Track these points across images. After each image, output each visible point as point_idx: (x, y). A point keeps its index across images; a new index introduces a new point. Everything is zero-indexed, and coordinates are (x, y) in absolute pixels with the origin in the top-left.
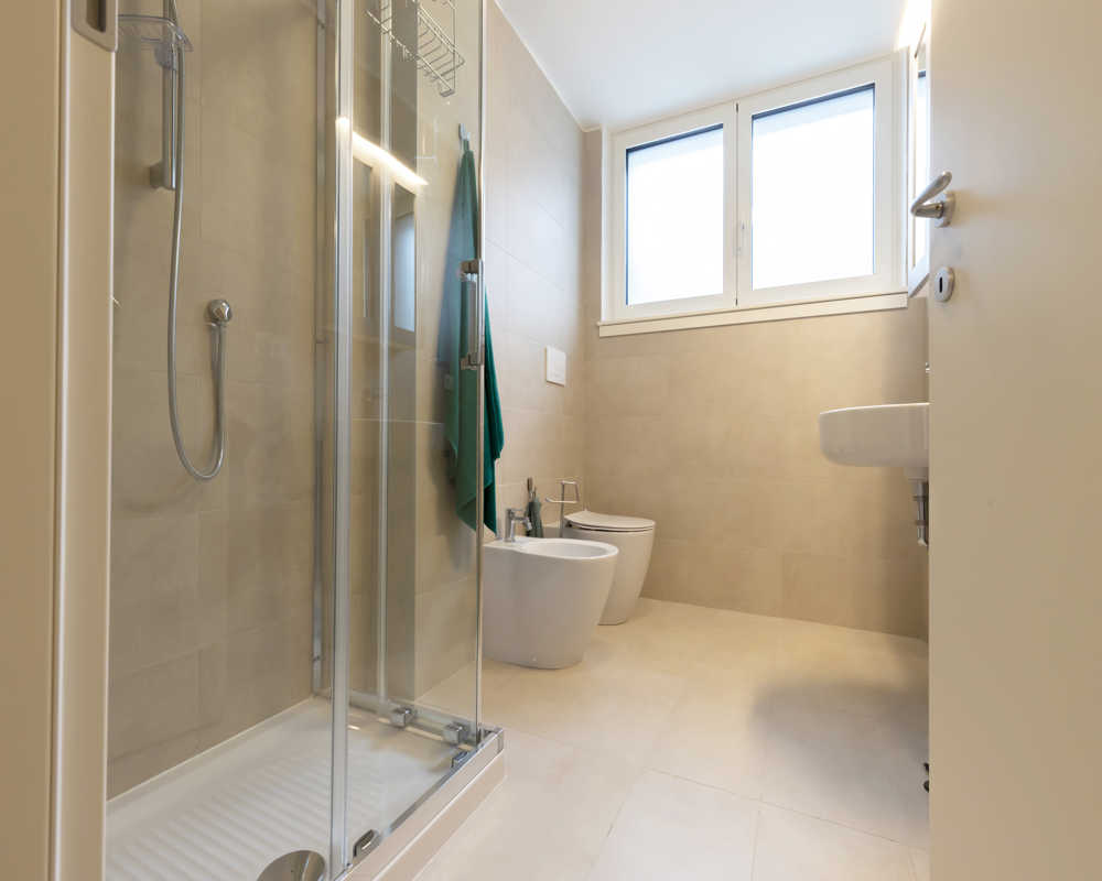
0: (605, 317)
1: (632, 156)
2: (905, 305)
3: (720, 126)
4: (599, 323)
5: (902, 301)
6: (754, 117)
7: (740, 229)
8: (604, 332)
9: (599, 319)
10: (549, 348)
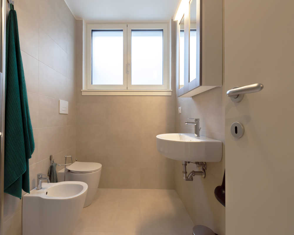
0: (84, 88)
1: (94, 33)
2: (171, 95)
3: (122, 30)
4: (82, 90)
5: (170, 94)
6: (132, 30)
7: (128, 65)
8: (83, 94)
9: (82, 89)
10: (61, 101)
